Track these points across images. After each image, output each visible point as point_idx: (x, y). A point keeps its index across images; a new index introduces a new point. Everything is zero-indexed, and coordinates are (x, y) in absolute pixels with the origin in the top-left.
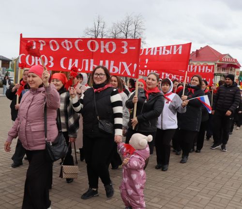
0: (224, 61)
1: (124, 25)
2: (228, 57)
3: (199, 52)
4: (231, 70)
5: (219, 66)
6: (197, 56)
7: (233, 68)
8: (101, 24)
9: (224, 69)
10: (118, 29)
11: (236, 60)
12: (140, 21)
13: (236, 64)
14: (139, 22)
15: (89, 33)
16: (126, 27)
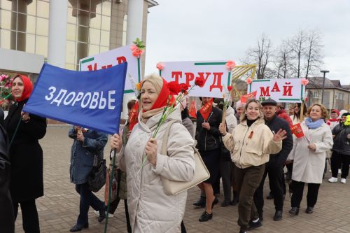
1: (296, 43)
8: (266, 43)
10: (289, 47)
12: (317, 36)
14: (315, 37)
15: (252, 54)
16: (299, 44)
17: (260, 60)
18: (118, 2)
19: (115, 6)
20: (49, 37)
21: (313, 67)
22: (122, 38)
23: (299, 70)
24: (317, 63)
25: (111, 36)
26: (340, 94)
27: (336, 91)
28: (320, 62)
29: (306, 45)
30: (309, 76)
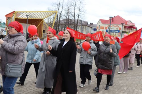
0: (128, 25)
1: (73, 2)
2: (130, 22)
3: (114, 19)
4: (132, 29)
5: (125, 27)
6: (112, 21)
7: (133, 29)
9: (127, 29)
11: (134, 24)
13: (134, 26)
16: (75, 3)
17: (58, 9)
21: (81, 15)
23: (74, 16)
26: (88, 28)
27: (86, 27)
28: (85, 12)
30: (79, 19)
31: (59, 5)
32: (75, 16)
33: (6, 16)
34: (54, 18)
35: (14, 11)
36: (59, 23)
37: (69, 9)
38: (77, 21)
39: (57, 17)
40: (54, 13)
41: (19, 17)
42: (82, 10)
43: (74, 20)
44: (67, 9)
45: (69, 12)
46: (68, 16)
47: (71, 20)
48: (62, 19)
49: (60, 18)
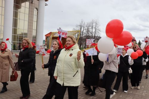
1: (91, 23)
8: (83, 23)
12: (98, 22)
17: (81, 29)
18: (32, 3)
19: (31, 4)
20: (4, 15)
21: (97, 32)
22: (33, 18)
24: (98, 31)
25: (29, 16)
29: (94, 24)
30: (95, 35)
31: (81, 26)
32: (93, 33)
33: (46, 35)
34: (78, 35)
35: (51, 32)
36: (82, 38)
37: (88, 29)
38: (94, 37)
39: (80, 34)
40: (78, 32)
41: (54, 36)
42: (97, 29)
43: (92, 36)
44: (87, 29)
45: (88, 31)
46: (87, 34)
47: (90, 36)
48: (84, 36)
49: (82, 35)
